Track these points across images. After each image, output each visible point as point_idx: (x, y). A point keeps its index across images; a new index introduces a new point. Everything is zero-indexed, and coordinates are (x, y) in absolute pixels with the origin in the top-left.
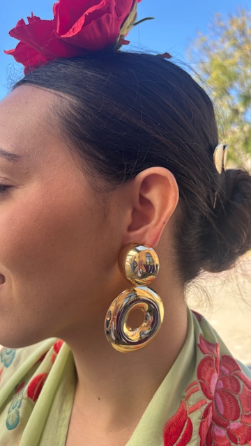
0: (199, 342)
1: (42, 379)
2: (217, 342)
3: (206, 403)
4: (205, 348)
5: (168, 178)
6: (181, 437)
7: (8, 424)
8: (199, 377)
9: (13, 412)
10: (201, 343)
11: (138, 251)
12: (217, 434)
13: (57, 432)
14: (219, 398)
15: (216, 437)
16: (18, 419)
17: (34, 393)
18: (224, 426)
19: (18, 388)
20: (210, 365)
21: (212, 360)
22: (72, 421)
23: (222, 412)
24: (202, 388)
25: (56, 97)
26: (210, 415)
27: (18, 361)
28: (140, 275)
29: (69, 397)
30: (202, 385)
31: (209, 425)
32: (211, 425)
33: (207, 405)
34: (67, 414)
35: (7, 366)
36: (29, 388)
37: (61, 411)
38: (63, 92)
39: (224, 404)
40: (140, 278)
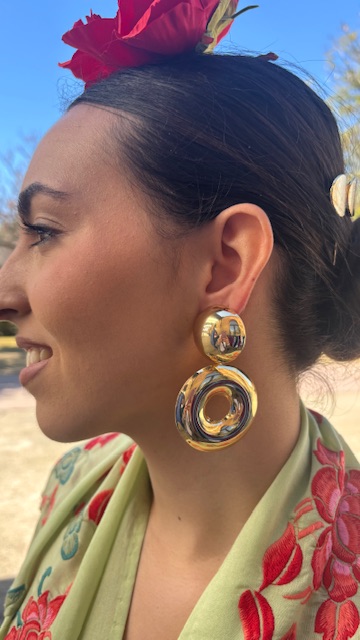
0: (315, 448)
1: (107, 496)
2: (342, 449)
3: (322, 526)
4: (325, 458)
5: (259, 218)
6: (285, 570)
7: (63, 553)
8: (314, 492)
9: (70, 537)
10: (319, 450)
11: (220, 318)
12: (338, 571)
13: (125, 560)
14: (343, 524)
15: (336, 575)
16: (76, 546)
17: (96, 515)
18: (349, 561)
19: (76, 509)
20: (330, 478)
21: (334, 472)
22: (145, 547)
23: (347, 543)
24: (318, 507)
25: (115, 117)
26: (329, 544)
27: (77, 477)
28: (222, 349)
29: (141, 520)
30: (318, 503)
31: (327, 558)
32: (331, 558)
33: (323, 529)
34: (138, 539)
35: (63, 482)
36: (91, 507)
37: (130, 535)
38: (125, 111)
39: (350, 532)
40: (223, 353)
